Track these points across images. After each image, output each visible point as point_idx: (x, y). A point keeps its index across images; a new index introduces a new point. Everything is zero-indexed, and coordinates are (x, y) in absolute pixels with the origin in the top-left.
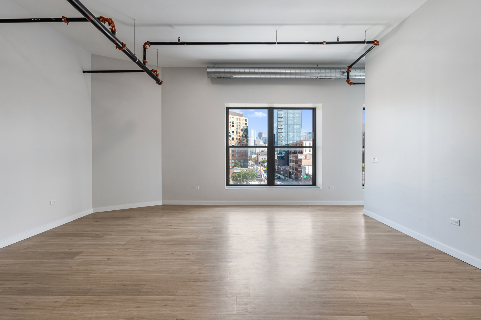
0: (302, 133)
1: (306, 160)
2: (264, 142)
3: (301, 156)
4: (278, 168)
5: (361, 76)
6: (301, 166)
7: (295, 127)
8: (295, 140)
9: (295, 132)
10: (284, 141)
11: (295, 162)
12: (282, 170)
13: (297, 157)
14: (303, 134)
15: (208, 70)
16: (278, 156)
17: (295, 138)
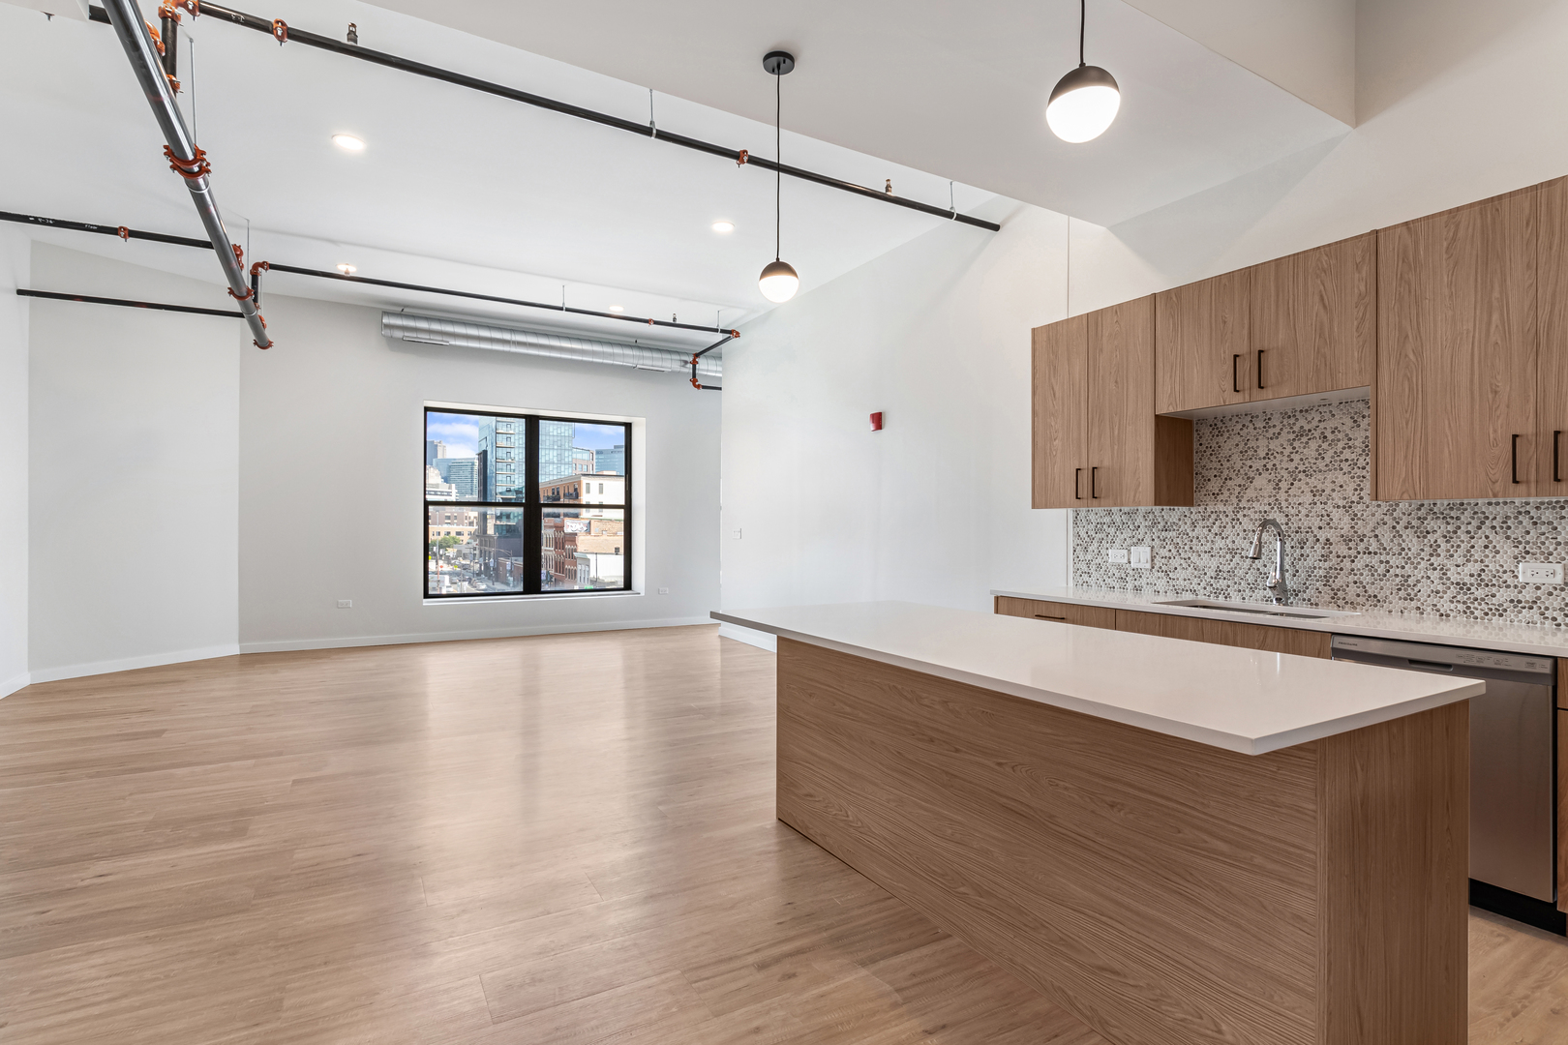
0: (577, 453)
1: (589, 537)
2: (445, 475)
3: (574, 525)
4: (498, 563)
5: (716, 372)
6: (573, 557)
7: (555, 434)
8: (555, 473)
9: (556, 447)
10: (516, 476)
11: (556, 543)
12: (511, 571)
13: (560, 528)
14: (579, 456)
15: (386, 320)
16: (498, 523)
17: (555, 466)
